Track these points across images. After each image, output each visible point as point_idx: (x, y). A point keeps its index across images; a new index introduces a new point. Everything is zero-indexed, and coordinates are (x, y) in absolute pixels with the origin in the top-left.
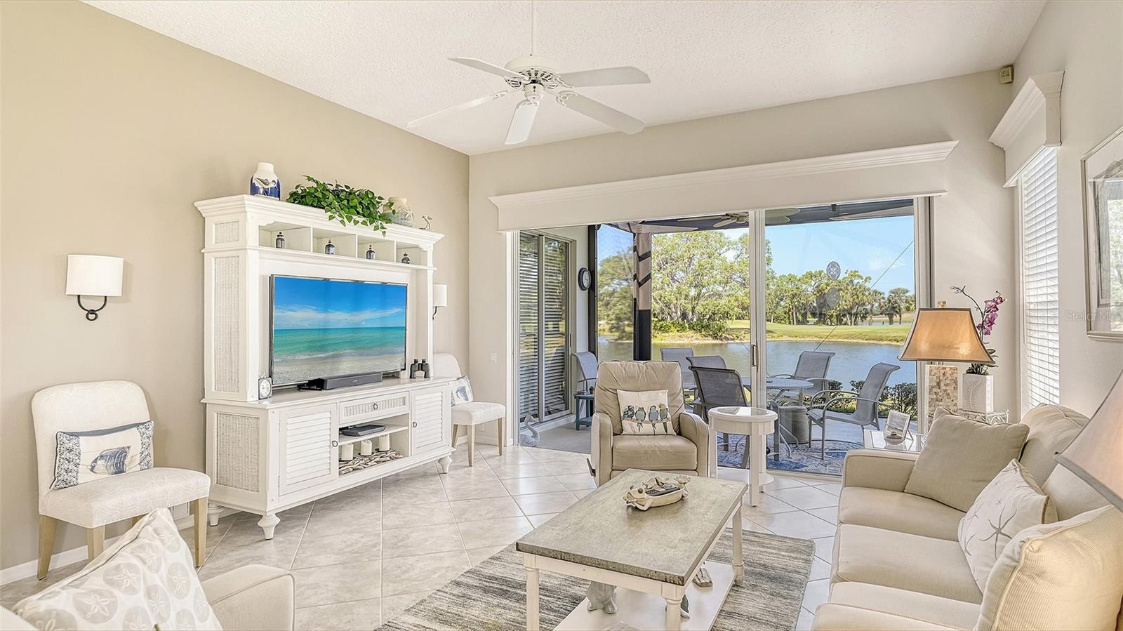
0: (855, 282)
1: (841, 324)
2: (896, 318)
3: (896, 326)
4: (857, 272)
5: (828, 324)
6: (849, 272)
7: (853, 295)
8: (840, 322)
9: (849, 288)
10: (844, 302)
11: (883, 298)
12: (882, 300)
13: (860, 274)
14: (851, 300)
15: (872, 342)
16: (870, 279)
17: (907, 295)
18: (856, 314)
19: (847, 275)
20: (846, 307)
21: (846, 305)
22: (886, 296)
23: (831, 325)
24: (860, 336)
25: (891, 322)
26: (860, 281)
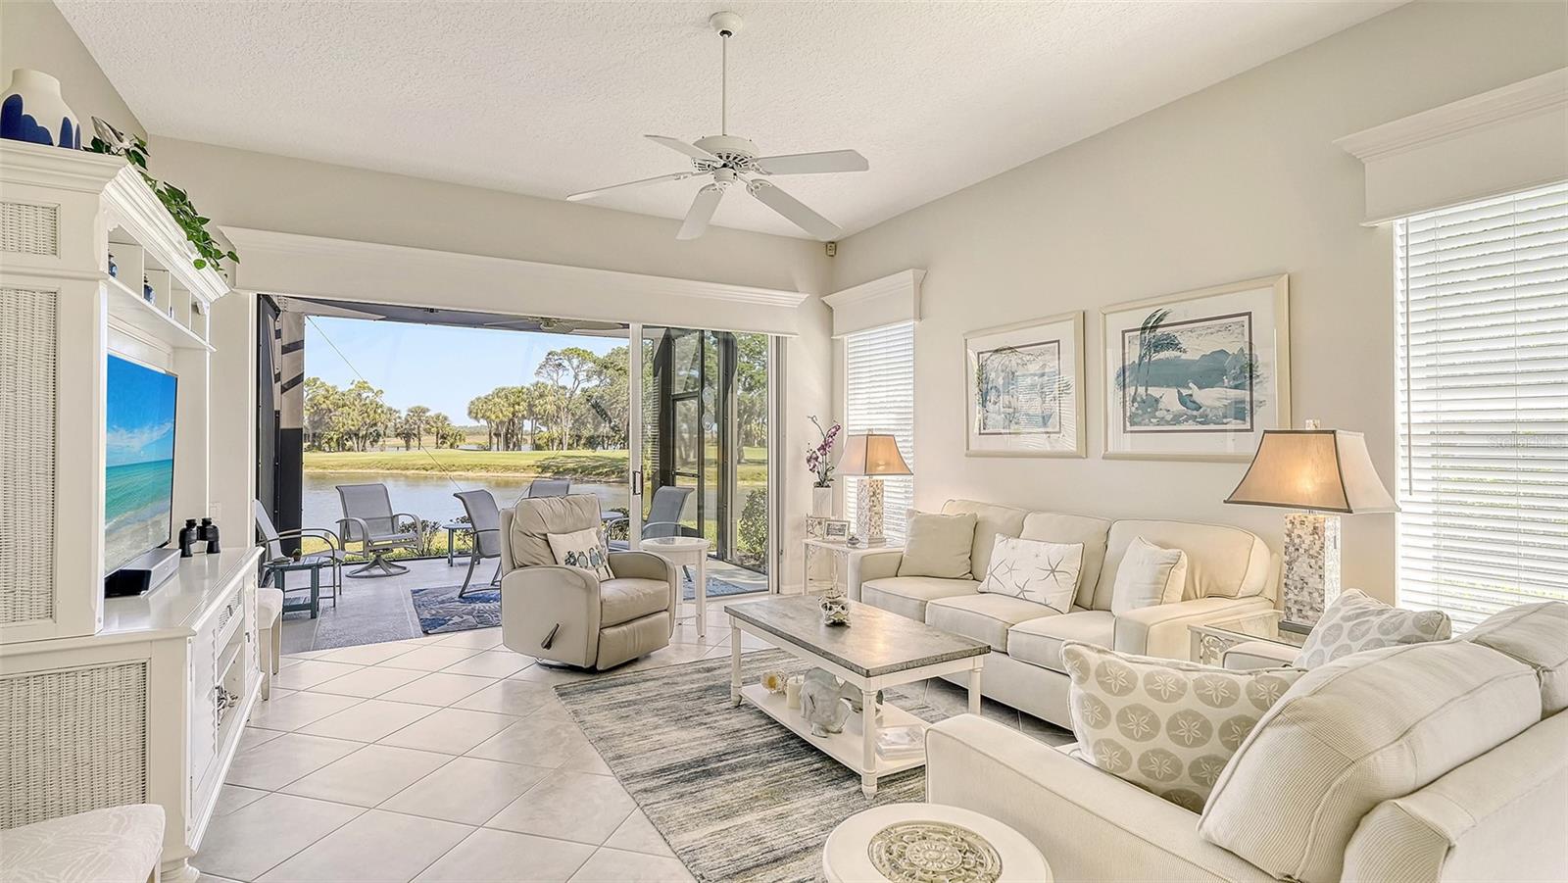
0: (364, 395)
1: (344, 450)
2: (414, 442)
3: (414, 452)
4: (366, 383)
5: (324, 450)
6: (356, 383)
7: (361, 413)
8: (341, 445)
9: (356, 403)
10: (350, 422)
11: (399, 418)
12: (398, 420)
13: (371, 386)
14: (360, 418)
15: (395, 471)
16: (382, 392)
17: (428, 414)
18: (365, 437)
19: (353, 387)
20: (353, 428)
21: (353, 425)
22: (403, 415)
23: (330, 451)
24: (380, 465)
25: (408, 447)
26: (371, 394)
